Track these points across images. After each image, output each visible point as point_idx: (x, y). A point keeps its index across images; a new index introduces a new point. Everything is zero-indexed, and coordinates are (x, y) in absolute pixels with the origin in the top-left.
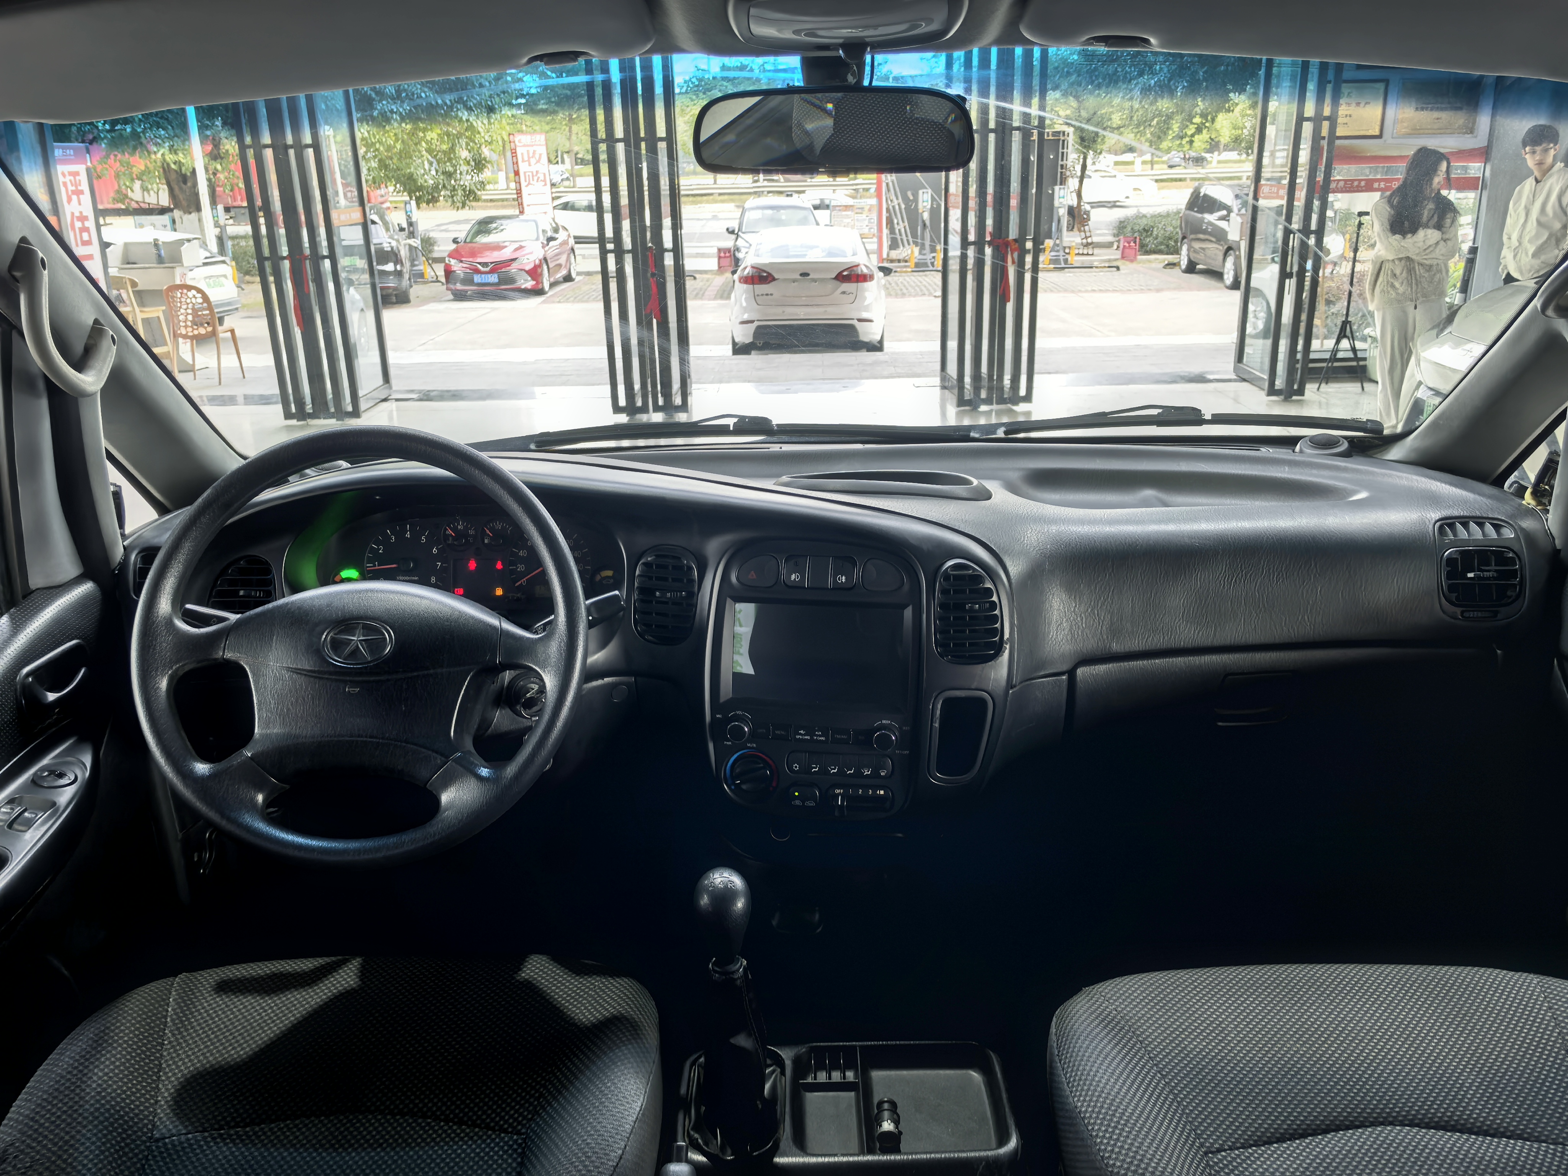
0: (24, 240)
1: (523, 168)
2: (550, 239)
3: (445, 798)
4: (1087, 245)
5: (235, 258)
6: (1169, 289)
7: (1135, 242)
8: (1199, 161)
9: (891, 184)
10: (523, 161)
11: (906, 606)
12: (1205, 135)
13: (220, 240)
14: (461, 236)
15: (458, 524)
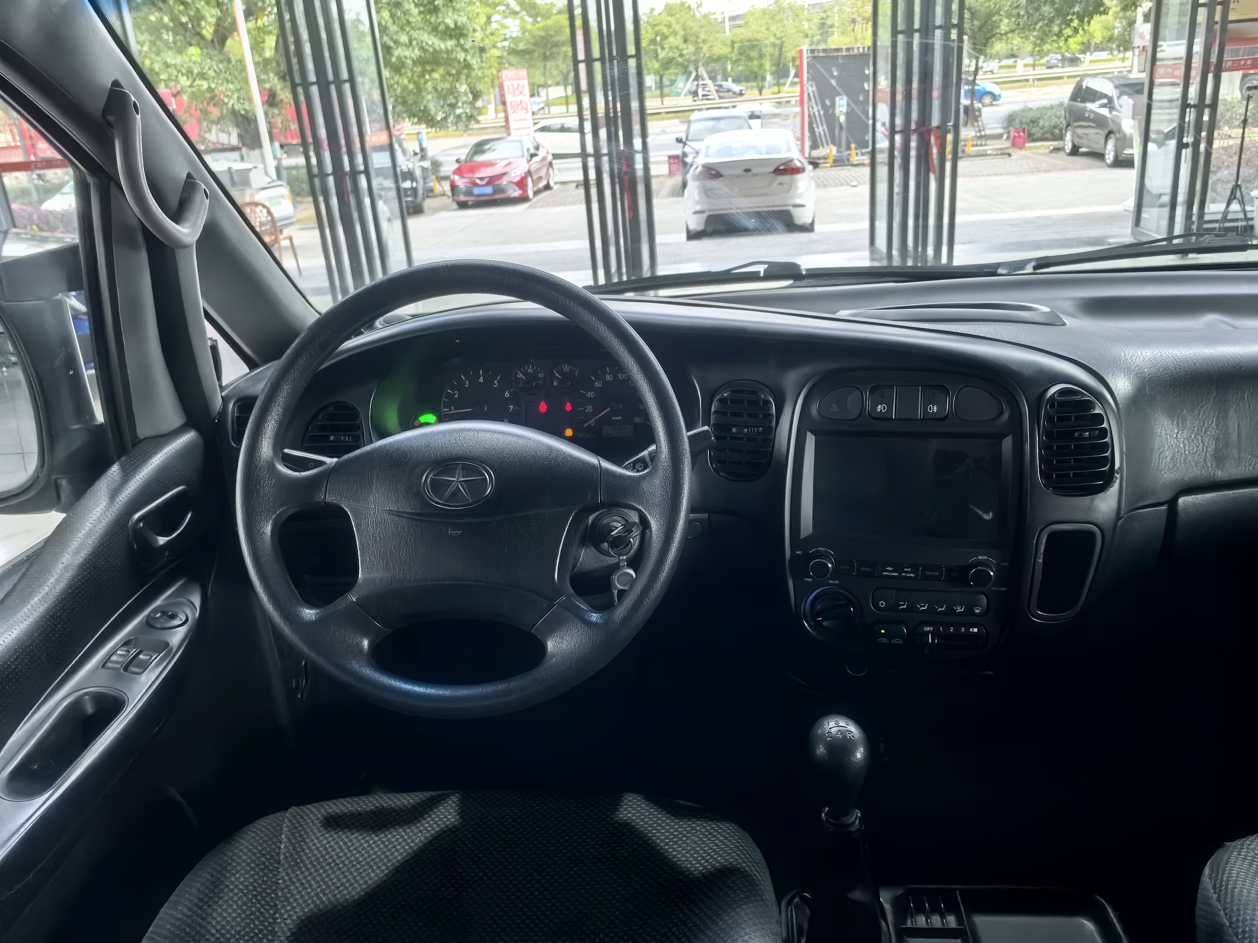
0: (116, 83)
1: (509, 98)
2: (533, 156)
3: (550, 645)
4: (981, 137)
5: (289, 183)
6: (1056, 170)
7: (1024, 132)
8: (1074, 61)
9: (811, 94)
10: (510, 93)
11: (1005, 436)
12: (1079, 38)
13: (278, 169)
14: (463, 158)
15: (529, 368)
